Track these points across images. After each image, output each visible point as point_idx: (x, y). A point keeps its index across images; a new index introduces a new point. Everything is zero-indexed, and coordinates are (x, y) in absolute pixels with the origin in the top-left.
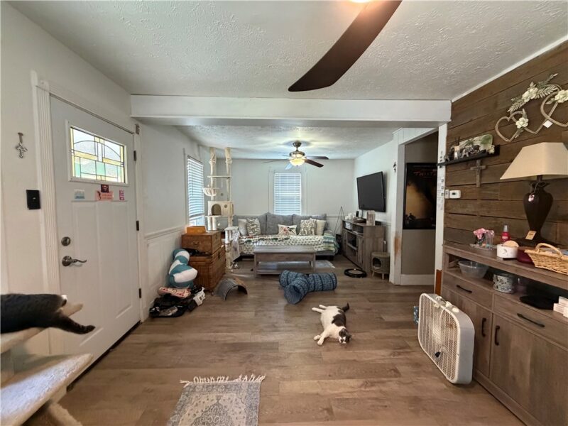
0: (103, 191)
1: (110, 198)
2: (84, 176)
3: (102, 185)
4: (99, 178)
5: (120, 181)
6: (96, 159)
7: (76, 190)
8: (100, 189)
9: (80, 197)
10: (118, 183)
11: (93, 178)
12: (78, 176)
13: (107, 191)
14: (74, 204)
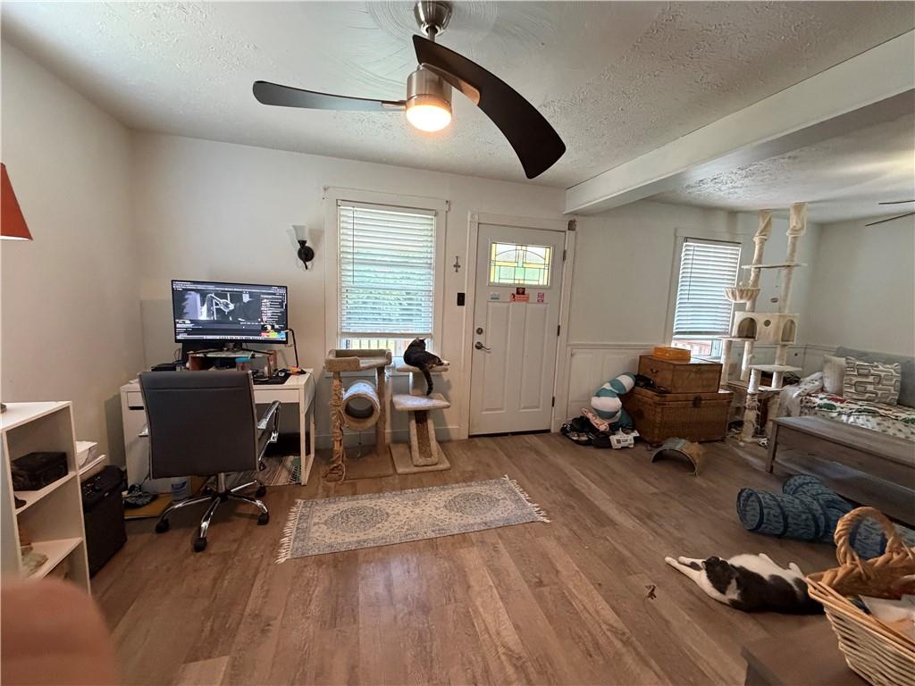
0: (518, 293)
1: (527, 300)
2: (501, 281)
3: (518, 289)
4: (517, 282)
5: (541, 283)
6: (516, 265)
7: (492, 293)
8: (515, 292)
9: (495, 298)
10: (539, 285)
11: (512, 282)
12: (497, 281)
13: (523, 293)
14: (490, 304)
